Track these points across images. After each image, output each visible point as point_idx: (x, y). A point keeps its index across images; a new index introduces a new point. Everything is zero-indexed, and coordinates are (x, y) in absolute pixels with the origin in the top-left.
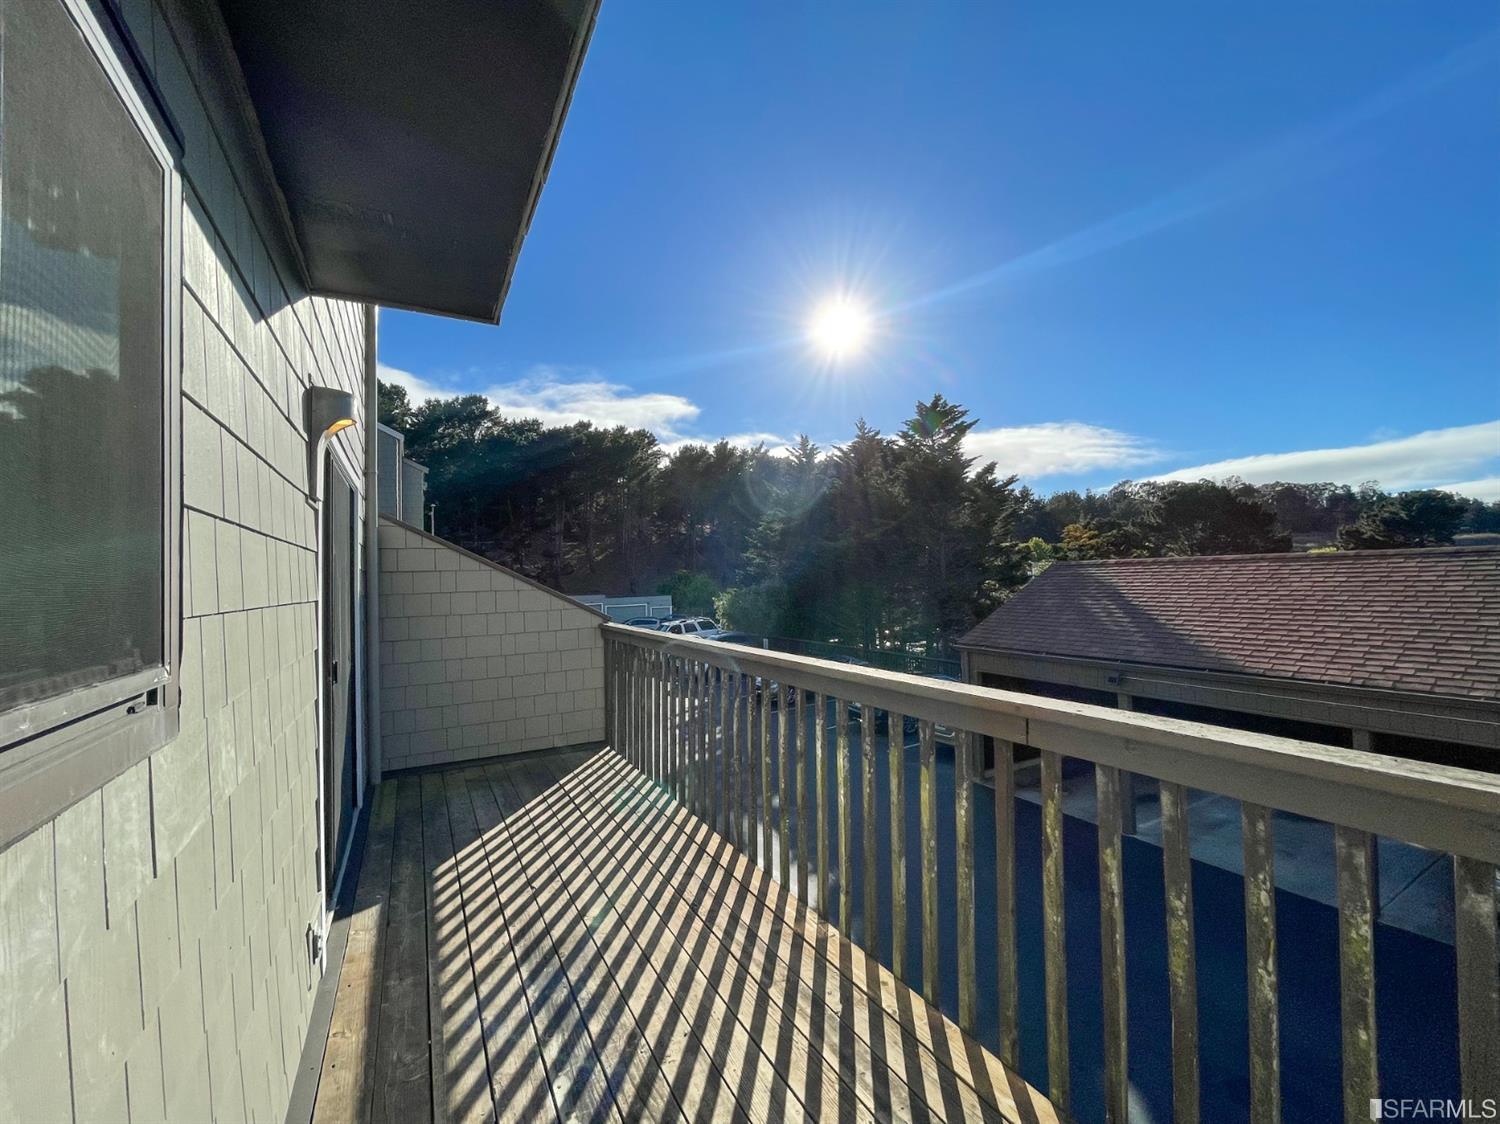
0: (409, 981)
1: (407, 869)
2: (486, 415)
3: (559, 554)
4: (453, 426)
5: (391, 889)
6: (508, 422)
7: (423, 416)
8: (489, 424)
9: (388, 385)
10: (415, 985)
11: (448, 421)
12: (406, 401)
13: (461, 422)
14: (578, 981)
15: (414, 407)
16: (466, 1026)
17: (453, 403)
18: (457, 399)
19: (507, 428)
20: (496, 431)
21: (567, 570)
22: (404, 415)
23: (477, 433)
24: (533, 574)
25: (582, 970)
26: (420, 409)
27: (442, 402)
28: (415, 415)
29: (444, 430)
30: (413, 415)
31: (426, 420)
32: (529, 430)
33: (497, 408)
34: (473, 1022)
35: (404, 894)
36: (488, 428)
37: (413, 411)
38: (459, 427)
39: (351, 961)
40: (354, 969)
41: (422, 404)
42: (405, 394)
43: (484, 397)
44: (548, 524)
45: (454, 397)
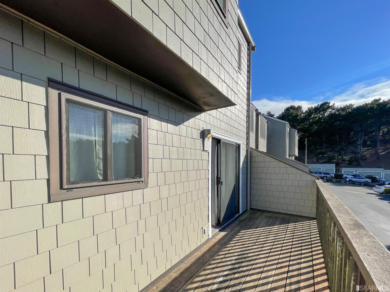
0: (219, 247)
1: (237, 228)
2: (329, 107)
3: (360, 153)
4: (317, 114)
5: (231, 231)
6: (339, 108)
7: (307, 113)
8: (331, 110)
9: (297, 106)
10: (219, 248)
11: (315, 112)
12: (302, 110)
13: (320, 112)
14: (243, 266)
15: (304, 111)
16: (219, 259)
17: (317, 106)
18: (319, 105)
19: (338, 110)
20: (333, 111)
21: (364, 158)
22: (301, 114)
23: (326, 114)
24: (347, 160)
25: (246, 265)
26: (306, 111)
27: (313, 107)
28: (305, 113)
29: (314, 116)
30: (304, 113)
31: (308, 114)
32: (348, 108)
33: (334, 104)
34: (220, 259)
35: (232, 232)
36: (331, 111)
37: (304, 112)
38: (319, 114)
39: (215, 239)
40: (215, 240)
41: (307, 109)
42: (301, 108)
43: (328, 102)
44: (354, 142)
45: (317, 104)
